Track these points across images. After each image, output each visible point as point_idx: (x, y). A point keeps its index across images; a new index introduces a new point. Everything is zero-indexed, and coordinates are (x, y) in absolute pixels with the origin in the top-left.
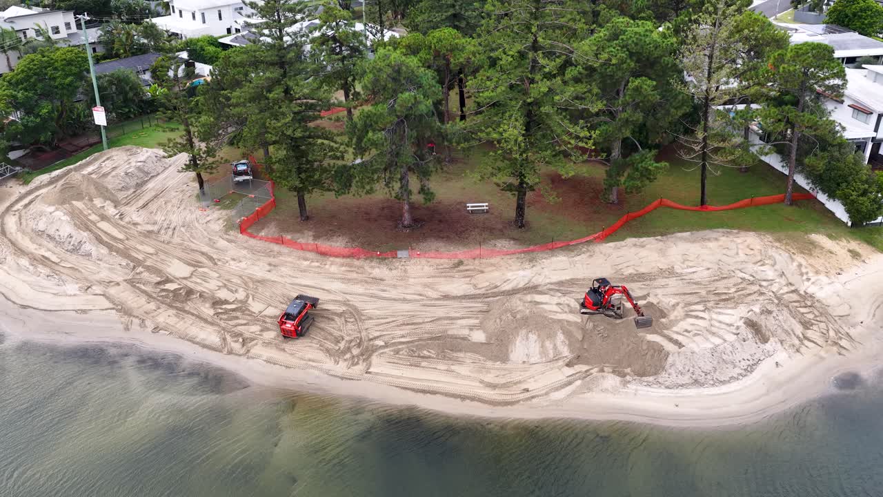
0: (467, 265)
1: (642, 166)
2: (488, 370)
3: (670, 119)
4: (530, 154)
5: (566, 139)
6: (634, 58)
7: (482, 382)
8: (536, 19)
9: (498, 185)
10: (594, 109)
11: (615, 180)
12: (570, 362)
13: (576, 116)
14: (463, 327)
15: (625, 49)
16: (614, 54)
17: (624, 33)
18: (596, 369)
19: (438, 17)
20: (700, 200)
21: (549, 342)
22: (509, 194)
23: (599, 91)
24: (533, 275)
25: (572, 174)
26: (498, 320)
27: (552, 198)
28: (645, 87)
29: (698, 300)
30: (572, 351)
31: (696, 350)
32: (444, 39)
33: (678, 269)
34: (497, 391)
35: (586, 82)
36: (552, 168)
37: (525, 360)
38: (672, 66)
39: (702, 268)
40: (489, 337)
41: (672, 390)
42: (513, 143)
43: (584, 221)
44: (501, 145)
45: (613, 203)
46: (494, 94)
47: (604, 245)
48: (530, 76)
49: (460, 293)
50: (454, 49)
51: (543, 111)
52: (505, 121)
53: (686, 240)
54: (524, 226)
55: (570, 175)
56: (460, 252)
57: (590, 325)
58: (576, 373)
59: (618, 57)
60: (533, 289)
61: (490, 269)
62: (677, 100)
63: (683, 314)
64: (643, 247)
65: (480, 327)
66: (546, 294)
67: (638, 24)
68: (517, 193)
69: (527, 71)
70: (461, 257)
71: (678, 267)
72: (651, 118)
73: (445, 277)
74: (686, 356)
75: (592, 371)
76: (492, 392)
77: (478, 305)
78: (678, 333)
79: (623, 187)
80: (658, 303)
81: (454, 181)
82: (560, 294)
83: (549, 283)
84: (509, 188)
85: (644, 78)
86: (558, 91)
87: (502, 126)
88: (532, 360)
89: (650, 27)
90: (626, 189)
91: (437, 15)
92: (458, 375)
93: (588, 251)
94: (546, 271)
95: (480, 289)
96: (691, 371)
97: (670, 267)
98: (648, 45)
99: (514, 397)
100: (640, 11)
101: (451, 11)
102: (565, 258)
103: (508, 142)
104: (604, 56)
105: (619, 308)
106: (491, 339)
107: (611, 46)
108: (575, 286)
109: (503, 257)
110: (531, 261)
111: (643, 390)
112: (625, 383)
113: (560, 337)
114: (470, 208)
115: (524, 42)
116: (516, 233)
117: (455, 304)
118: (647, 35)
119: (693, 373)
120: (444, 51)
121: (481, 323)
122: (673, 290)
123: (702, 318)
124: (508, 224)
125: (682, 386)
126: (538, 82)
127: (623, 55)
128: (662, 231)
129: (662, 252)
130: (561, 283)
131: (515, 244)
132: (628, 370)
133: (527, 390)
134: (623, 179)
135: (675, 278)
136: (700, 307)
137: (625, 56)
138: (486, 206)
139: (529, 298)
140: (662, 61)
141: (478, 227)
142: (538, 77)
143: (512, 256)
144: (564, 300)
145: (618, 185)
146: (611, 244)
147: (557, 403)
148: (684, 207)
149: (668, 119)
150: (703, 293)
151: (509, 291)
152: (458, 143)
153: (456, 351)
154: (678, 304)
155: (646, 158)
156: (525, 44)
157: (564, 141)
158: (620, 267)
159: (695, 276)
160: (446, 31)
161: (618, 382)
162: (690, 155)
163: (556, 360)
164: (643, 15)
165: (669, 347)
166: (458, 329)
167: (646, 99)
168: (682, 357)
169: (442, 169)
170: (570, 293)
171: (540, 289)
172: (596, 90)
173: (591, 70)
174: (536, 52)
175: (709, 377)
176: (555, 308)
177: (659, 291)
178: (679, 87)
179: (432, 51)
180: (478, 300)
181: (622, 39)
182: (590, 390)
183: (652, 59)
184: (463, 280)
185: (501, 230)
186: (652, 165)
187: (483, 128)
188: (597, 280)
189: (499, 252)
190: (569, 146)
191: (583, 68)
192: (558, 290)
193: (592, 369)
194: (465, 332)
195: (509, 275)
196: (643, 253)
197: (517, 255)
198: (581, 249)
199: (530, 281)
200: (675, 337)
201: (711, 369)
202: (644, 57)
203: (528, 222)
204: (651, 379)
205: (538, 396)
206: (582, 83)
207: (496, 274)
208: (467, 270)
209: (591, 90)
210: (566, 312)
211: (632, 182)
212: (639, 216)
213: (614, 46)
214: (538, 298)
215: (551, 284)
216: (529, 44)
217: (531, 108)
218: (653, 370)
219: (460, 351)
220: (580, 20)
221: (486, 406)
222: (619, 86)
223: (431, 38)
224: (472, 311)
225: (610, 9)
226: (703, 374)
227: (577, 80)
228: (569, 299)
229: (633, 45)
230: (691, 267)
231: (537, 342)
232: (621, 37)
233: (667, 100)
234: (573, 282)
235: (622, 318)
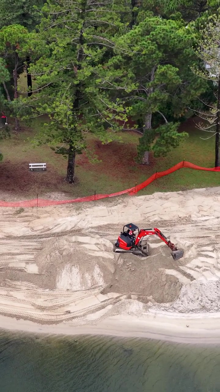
0: (27, 212)
1: (167, 135)
2: (39, 296)
3: (191, 98)
4: (77, 125)
5: (106, 113)
6: (162, 50)
7: (33, 305)
8: (83, 18)
9: (53, 149)
10: (128, 90)
11: (146, 146)
12: (104, 290)
13: (114, 95)
14: (21, 261)
15: (155, 42)
16: (146, 46)
17: (154, 30)
18: (125, 296)
19: (10, 16)
20: (214, 162)
21: (88, 274)
22: (62, 156)
23: (134, 75)
24: (79, 220)
25: (110, 141)
26: (48, 256)
27: (94, 161)
28: (170, 72)
29: (209, 243)
30: (106, 282)
31: (204, 282)
32: (13, 33)
33: (194, 218)
34: (45, 313)
35: (124, 68)
36: (94, 136)
37: (69, 288)
38: (192, 56)
39: (213, 217)
40: (41, 269)
41: (184, 314)
42: (63, 116)
43: (122, 178)
44: (54, 117)
45: (145, 164)
46: (49, 77)
47: (136, 197)
48: (77, 63)
49: (21, 234)
50: (22, 41)
51: (88, 91)
52: (57, 99)
53: (202, 194)
54: (74, 182)
55: (109, 142)
56: (22, 202)
57: (121, 261)
58: (109, 299)
59: (149, 48)
60: (77, 232)
61: (45, 215)
62: (196, 83)
63: (195, 253)
64: (167, 199)
65: (34, 261)
66: (87, 236)
67: (165, 22)
68: (67, 155)
69: (75, 59)
70: (22, 205)
71: (194, 216)
72: (175, 98)
73: (9, 221)
74: (196, 287)
75: (121, 298)
76: (41, 313)
77: (34, 244)
78: (190, 268)
79: (153, 151)
80: (177, 244)
81: (20, 145)
82: (99, 236)
83: (90, 227)
84: (62, 151)
85: (169, 65)
86: (100, 75)
87: (55, 102)
88: (74, 288)
89: (175, 25)
90: (155, 153)
91: (9, 14)
92: (15, 299)
93: (123, 202)
94: (89, 218)
95: (36, 231)
96: (200, 299)
97: (187, 216)
98: (173, 39)
99: (59, 317)
100: (171, 12)
101: (21, 12)
102: (105, 208)
103: (59, 115)
104: (137, 48)
105: (145, 248)
106: (42, 271)
107: (144, 40)
108: (110, 230)
109: (55, 206)
110: (77, 209)
111: (162, 314)
112: (147, 308)
113: (97, 270)
114: (32, 167)
115: (73, 36)
116: (66, 187)
117: (15, 242)
118: (173, 32)
119: (201, 301)
120: (13, 43)
121: (35, 258)
122: (190, 235)
123: (211, 257)
124: (61, 180)
125: (192, 311)
126: (83, 68)
127: (153, 47)
128: (183, 187)
129: (182, 204)
130: (100, 227)
131: (65, 196)
132: (150, 298)
133: (69, 312)
134: (152, 145)
135: (190, 225)
136: (210, 248)
137: (155, 48)
138: (45, 166)
139: (73, 239)
140: (184, 52)
141: (37, 182)
142: (84, 64)
143: (63, 205)
144: (102, 241)
145: (148, 150)
146: (142, 197)
147: (92, 323)
148: (202, 168)
149: (189, 97)
150: (213, 236)
151: (58, 233)
152: (21, 116)
153: (15, 280)
154: (192, 245)
155: (171, 129)
156: (74, 38)
157: (105, 115)
158: (148, 215)
159: (206, 223)
160: (15, 27)
161: (141, 307)
162: (206, 127)
163: (93, 288)
164: (173, 15)
165: (183, 279)
166: (17, 263)
167: (171, 82)
168: (193, 288)
169: (10, 136)
170: (106, 235)
171: (83, 232)
172: (131, 74)
173: (128, 59)
174: (82, 44)
175: (214, 304)
176: (95, 248)
177: (177, 235)
178: (197, 73)
179: (4, 43)
180: (35, 240)
181: (153, 35)
182: (118, 312)
183: (176, 50)
184: (23, 223)
185: (55, 185)
186: (175, 134)
187: (40, 104)
188: (128, 226)
189: (52, 202)
190: (108, 119)
191: (122, 57)
192: (97, 233)
193: (121, 296)
194: (23, 265)
195: (60, 220)
196: (167, 204)
197: (67, 205)
198: (118, 201)
199: (76, 225)
200: (188, 271)
201: (216, 298)
202: (170, 48)
203: (76, 179)
204: (168, 305)
205: (77, 317)
206: (121, 69)
207: (50, 219)
208: (26, 216)
209: (127, 74)
210: (102, 250)
211: (159, 148)
212: (165, 175)
213: (146, 40)
214: (81, 239)
215: (92, 228)
216: (77, 38)
217: (78, 88)
218: (169, 298)
219: (18, 280)
220: (117, 20)
221: (36, 324)
222: (150, 72)
223: (3, 32)
224: (28, 249)
225: (146, 10)
226: (210, 302)
227: (117, 67)
228: (105, 240)
229: (161, 40)
230: (205, 216)
231: (79, 273)
232: (151, 33)
233: (189, 83)
234: (109, 227)
235: (147, 256)
